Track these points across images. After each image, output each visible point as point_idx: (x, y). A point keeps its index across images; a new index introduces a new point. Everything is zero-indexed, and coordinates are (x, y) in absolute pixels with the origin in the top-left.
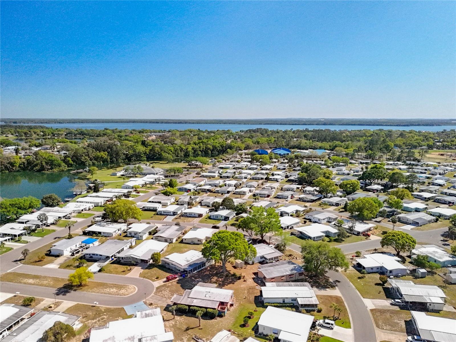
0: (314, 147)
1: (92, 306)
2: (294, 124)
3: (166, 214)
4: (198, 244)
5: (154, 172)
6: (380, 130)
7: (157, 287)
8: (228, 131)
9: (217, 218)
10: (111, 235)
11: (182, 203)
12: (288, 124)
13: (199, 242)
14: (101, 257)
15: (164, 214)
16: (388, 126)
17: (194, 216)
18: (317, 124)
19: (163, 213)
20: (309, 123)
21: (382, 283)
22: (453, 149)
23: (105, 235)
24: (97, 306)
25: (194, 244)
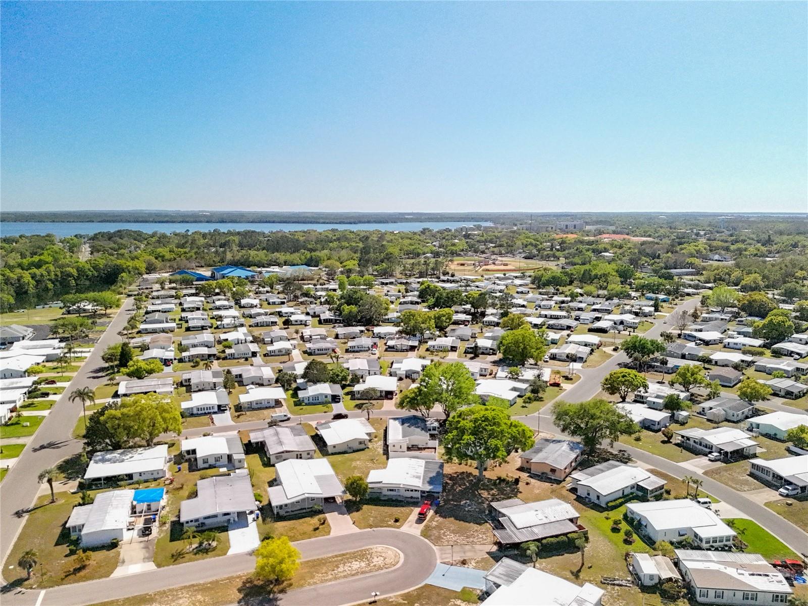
0: (275, 262)
1: (370, 603)
2: (163, 222)
3: (203, 412)
4: (363, 450)
5: (13, 334)
6: (333, 230)
7: (420, 534)
8: (47, 236)
9: (317, 401)
10: (160, 475)
11: (200, 388)
12: (152, 222)
13: (362, 446)
14: (227, 517)
15: (200, 412)
16: (327, 223)
17: (268, 405)
18: (207, 222)
19: (195, 412)
20: (192, 220)
21: (666, 439)
22: (462, 256)
23: (144, 477)
24: (379, 600)
25: (354, 451)
